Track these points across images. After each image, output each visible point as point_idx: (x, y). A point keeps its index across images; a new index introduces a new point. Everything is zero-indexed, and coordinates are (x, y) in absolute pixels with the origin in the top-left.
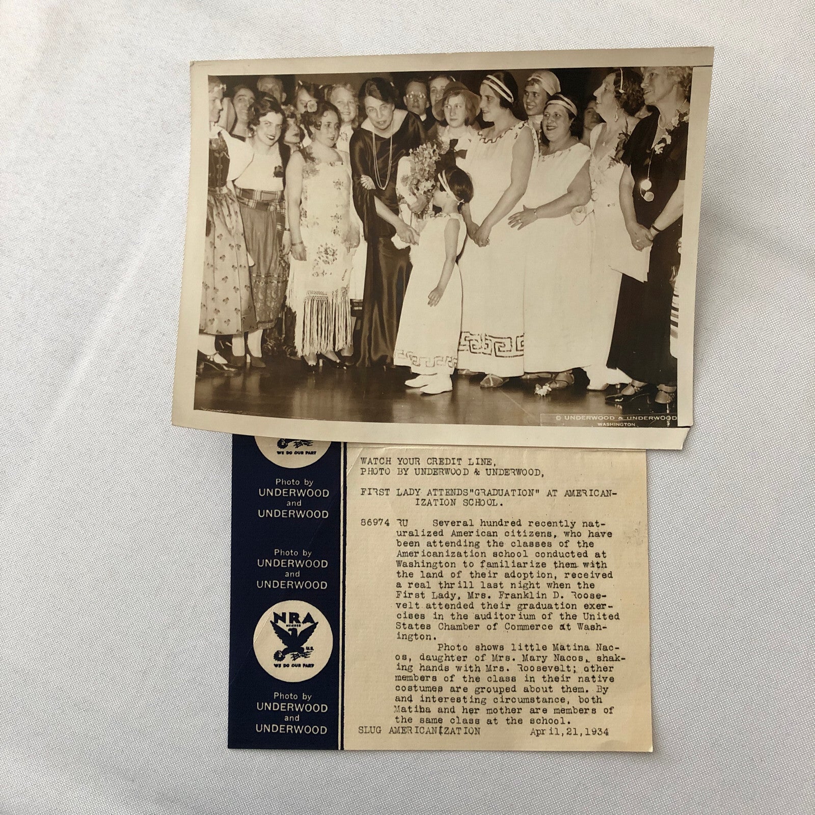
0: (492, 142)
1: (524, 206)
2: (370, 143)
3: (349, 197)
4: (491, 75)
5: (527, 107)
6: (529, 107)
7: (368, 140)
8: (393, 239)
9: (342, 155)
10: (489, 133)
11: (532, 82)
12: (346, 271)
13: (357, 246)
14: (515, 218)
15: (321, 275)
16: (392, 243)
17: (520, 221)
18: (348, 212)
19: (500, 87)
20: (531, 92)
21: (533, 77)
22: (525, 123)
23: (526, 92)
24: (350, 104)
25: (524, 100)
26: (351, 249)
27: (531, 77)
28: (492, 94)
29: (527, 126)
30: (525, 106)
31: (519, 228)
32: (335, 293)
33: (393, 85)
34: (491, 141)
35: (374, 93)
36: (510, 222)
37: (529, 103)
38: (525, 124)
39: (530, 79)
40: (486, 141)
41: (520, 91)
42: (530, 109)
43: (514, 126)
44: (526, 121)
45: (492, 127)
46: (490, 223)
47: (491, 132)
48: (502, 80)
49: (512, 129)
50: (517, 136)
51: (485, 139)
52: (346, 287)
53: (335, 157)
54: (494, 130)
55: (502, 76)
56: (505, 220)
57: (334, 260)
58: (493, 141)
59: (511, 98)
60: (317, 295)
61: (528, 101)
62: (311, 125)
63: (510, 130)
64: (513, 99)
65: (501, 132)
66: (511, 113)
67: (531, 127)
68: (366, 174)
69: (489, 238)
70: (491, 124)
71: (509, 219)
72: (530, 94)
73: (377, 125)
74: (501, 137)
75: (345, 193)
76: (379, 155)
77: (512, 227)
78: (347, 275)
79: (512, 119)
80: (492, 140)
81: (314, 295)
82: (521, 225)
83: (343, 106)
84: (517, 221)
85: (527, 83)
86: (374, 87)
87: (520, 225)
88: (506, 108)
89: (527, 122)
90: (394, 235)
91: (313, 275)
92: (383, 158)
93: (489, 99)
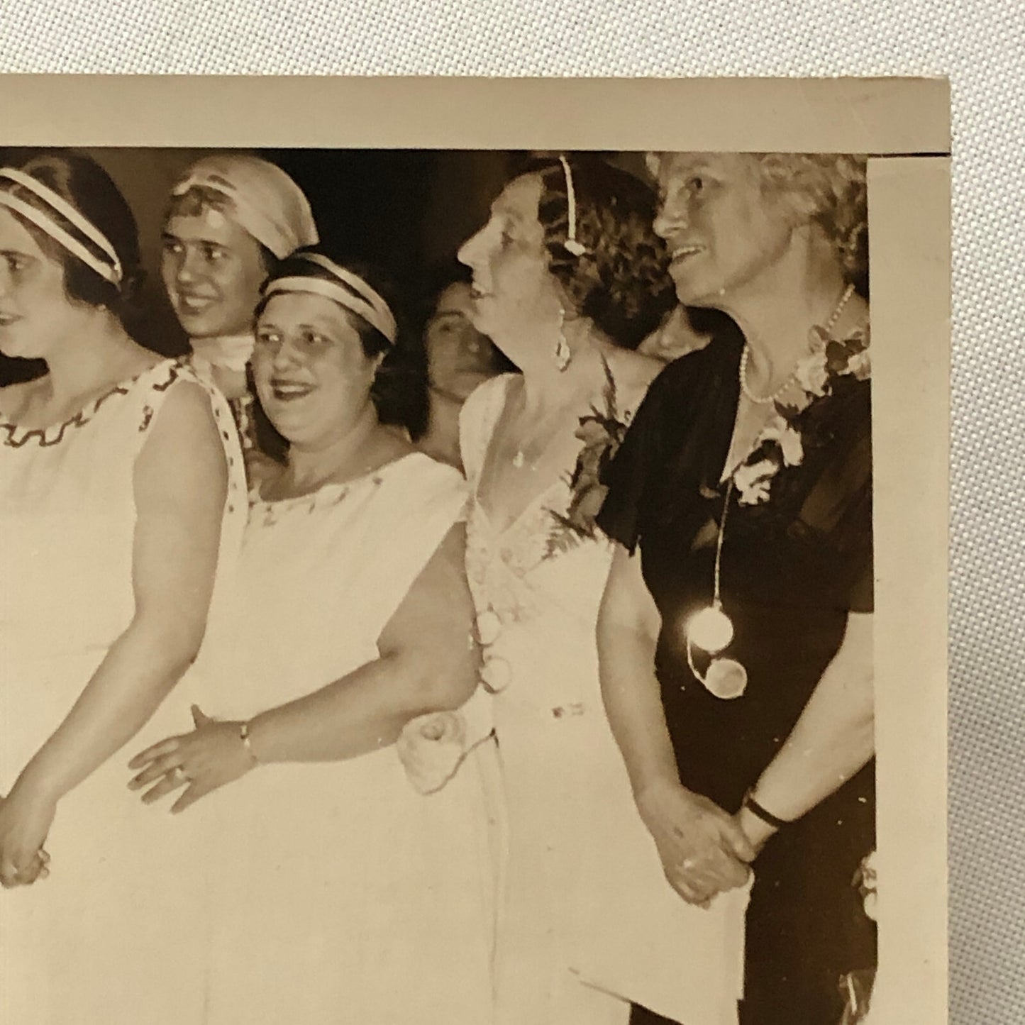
0: (43, 443)
1: (195, 711)
4: (18, 166)
5: (183, 303)
6: (192, 302)
10: (26, 406)
11: (194, 201)
14: (158, 760)
17: (179, 773)
19: (61, 219)
20: (194, 242)
21: (193, 181)
22: (179, 366)
23: (170, 240)
25: (168, 272)
27: (186, 178)
28: (26, 244)
29: (190, 377)
30: (174, 298)
31: (178, 806)
34: (37, 439)
36: (138, 779)
37: (188, 284)
38: (179, 371)
39: (182, 189)
40: (17, 437)
41: (146, 238)
42: (194, 312)
43: (135, 379)
44: (183, 359)
45: (40, 382)
46: (48, 782)
47: (36, 401)
48: (65, 188)
49: (124, 392)
50: (148, 418)
51: (12, 428)
54: (47, 391)
55: (63, 171)
56: (118, 769)
58: (49, 439)
59: (111, 263)
61: (185, 277)
63: (119, 395)
64: (118, 267)
65: (79, 400)
66: (118, 322)
67: (207, 382)
69: (45, 847)
70: (33, 369)
71: (134, 764)
72: (192, 250)
74: (79, 421)
77: (149, 797)
79: (124, 350)
80: (41, 433)
82: (186, 793)
84: (170, 773)
85: (173, 206)
87: (179, 792)
88: (96, 304)
89: (188, 362)
93: (18, 266)
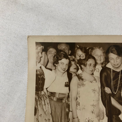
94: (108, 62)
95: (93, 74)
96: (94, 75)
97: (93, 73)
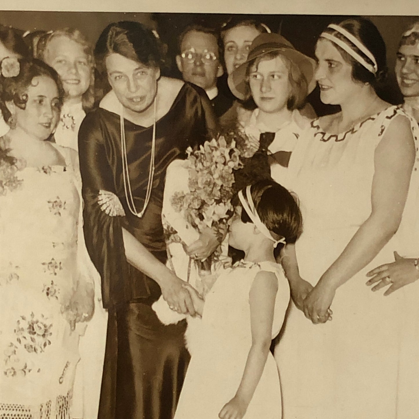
0: (336, 140)
1: (395, 253)
2: (116, 135)
3: (77, 228)
4: (337, 23)
5: (403, 82)
6: (406, 81)
7: (111, 129)
8: (156, 307)
9: (63, 153)
10: (331, 124)
12: (67, 366)
13: (88, 319)
14: (379, 273)
15: (19, 373)
16: (154, 313)
17: (387, 279)
18: (73, 256)
19: (353, 45)
20: (410, 56)
21: (413, 30)
22: (398, 108)
23: (400, 55)
24: (79, 66)
25: (398, 69)
26: (77, 324)
27: (410, 29)
28: (337, 56)
29: (403, 114)
30: (399, 79)
31: (387, 293)
32: (45, 408)
33: (157, 36)
34: (334, 138)
35: (123, 49)
36: (370, 281)
37: (406, 74)
38: (398, 111)
39: (408, 33)
40: (326, 138)
41: (389, 54)
42: (407, 86)
43: (378, 114)
44: (400, 106)
45: (337, 115)
46: (332, 281)
47: (335, 122)
48: (356, 33)
49: (373, 119)
50: (382, 131)
51: (324, 134)
52: (66, 395)
53: (51, 157)
54: (340, 119)
55: (357, 25)
56: (362, 276)
57: (45, 345)
58: (339, 139)
59: (373, 65)
60: (10, 412)
61: (405, 71)
62: (9, 100)
63: (370, 120)
64: (376, 66)
65: (353, 122)
66: (373, 89)
67: (409, 115)
68: (107, 189)
69: (330, 308)
70: (335, 109)
71: (369, 274)
72: (409, 60)
73: (128, 103)
74: (353, 131)
75: (69, 221)
76: (132, 157)
77: (374, 289)
78: (69, 373)
80: (336, 136)
81: (7, 413)
82: (391, 287)
83: (66, 68)
84: (384, 279)
85: (403, 41)
86: (123, 37)
87: (388, 287)
88: (364, 82)
89: (402, 107)
90: (157, 299)
91: (6, 373)
92: (138, 162)
93: (333, 66)
94: (108, 88)
95: (50, 138)
96: (54, 141)
97: (52, 135)
